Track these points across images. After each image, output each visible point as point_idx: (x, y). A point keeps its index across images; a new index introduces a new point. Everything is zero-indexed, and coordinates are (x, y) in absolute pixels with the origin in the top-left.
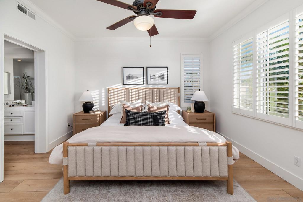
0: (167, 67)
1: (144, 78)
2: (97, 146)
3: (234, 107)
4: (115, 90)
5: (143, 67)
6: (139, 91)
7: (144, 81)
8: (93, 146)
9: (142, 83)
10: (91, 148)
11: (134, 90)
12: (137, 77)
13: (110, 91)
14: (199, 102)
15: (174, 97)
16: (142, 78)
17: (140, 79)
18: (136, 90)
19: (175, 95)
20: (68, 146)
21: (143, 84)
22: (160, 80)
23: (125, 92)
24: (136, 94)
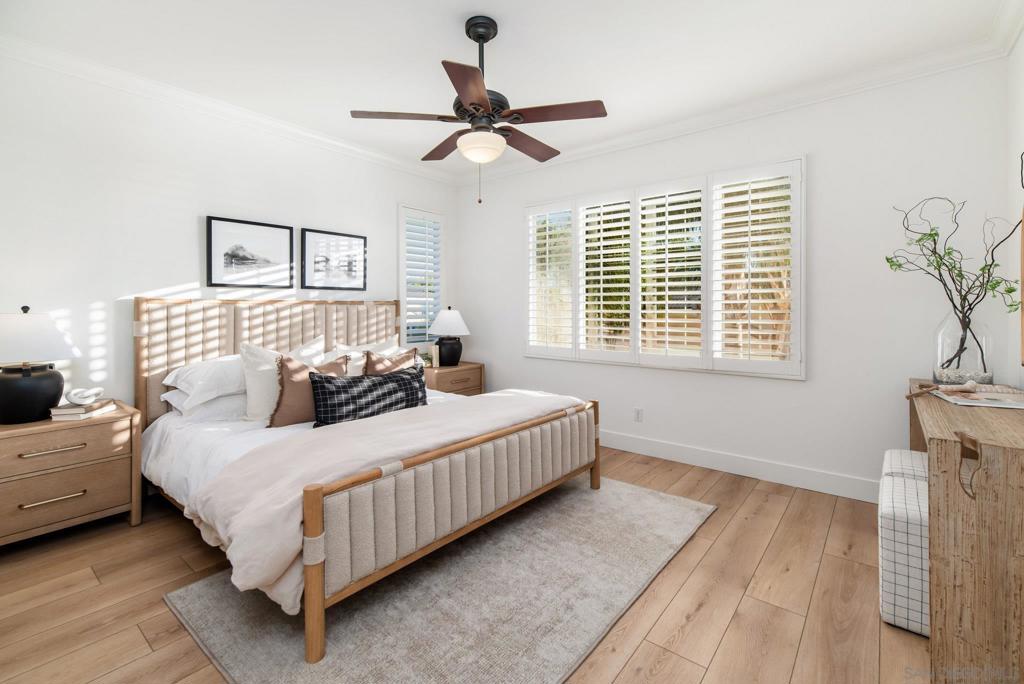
0: (365, 238)
1: (291, 268)
2: (407, 467)
3: (531, 343)
4: (175, 311)
5: (291, 229)
6: (278, 311)
7: (291, 278)
8: (394, 473)
9: (287, 283)
10: (392, 480)
11: (260, 310)
12: (267, 262)
13: (149, 311)
14: (450, 338)
15: (386, 328)
16: (288, 266)
17: (279, 271)
18: (269, 308)
19: (389, 323)
20: (325, 495)
21: (291, 287)
22: (344, 277)
23: (224, 316)
24: (270, 322)
